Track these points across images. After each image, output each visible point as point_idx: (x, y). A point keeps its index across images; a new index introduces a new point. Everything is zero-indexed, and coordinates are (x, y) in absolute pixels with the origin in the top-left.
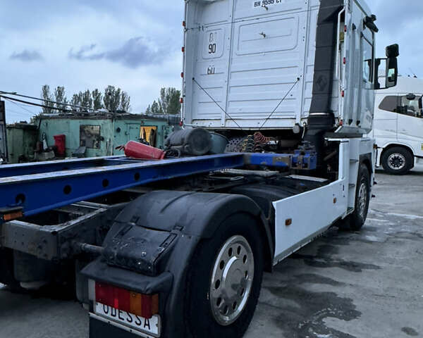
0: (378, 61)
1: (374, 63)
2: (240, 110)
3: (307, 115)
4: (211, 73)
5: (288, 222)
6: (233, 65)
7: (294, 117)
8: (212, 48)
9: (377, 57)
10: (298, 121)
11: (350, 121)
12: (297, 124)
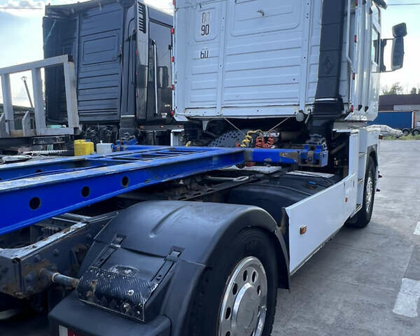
0: (384, 42)
1: (380, 44)
2: (237, 97)
3: (312, 101)
4: (204, 57)
5: (302, 231)
6: (228, 47)
7: (297, 104)
8: (205, 30)
9: (382, 37)
10: (302, 107)
11: (360, 107)
12: (301, 111)
